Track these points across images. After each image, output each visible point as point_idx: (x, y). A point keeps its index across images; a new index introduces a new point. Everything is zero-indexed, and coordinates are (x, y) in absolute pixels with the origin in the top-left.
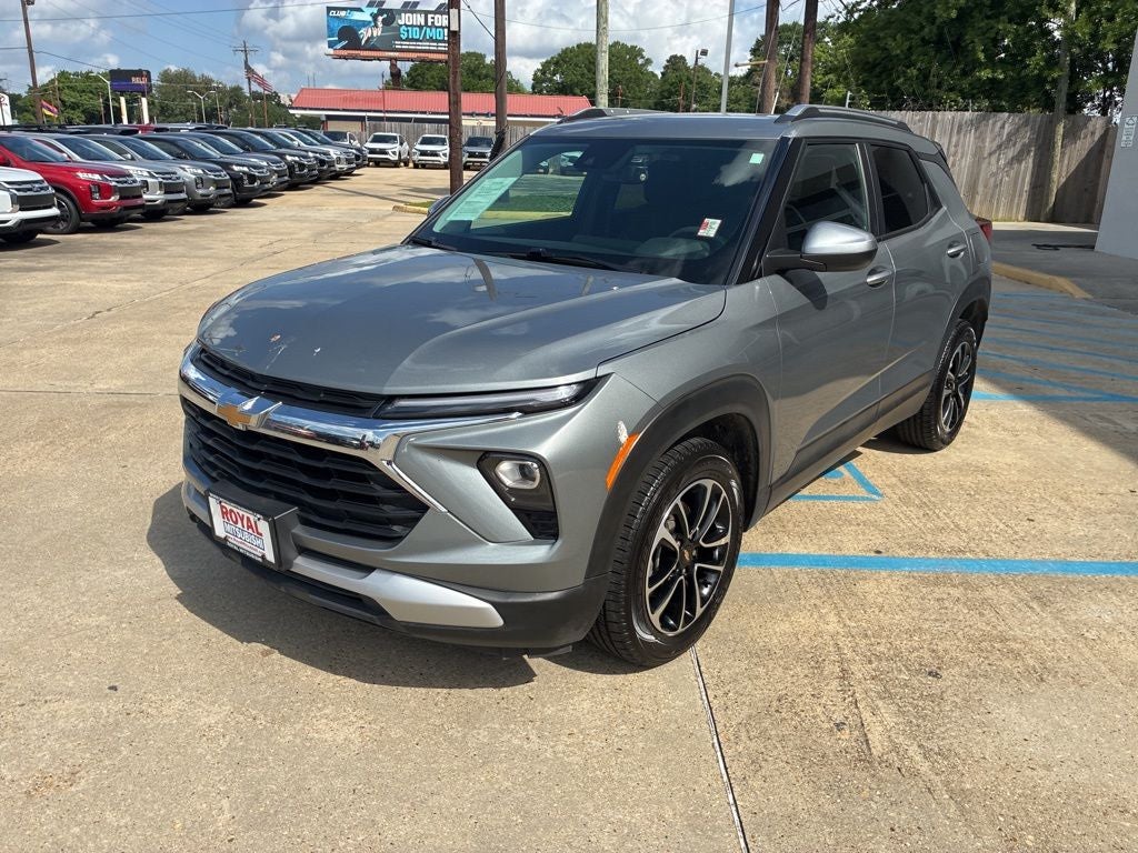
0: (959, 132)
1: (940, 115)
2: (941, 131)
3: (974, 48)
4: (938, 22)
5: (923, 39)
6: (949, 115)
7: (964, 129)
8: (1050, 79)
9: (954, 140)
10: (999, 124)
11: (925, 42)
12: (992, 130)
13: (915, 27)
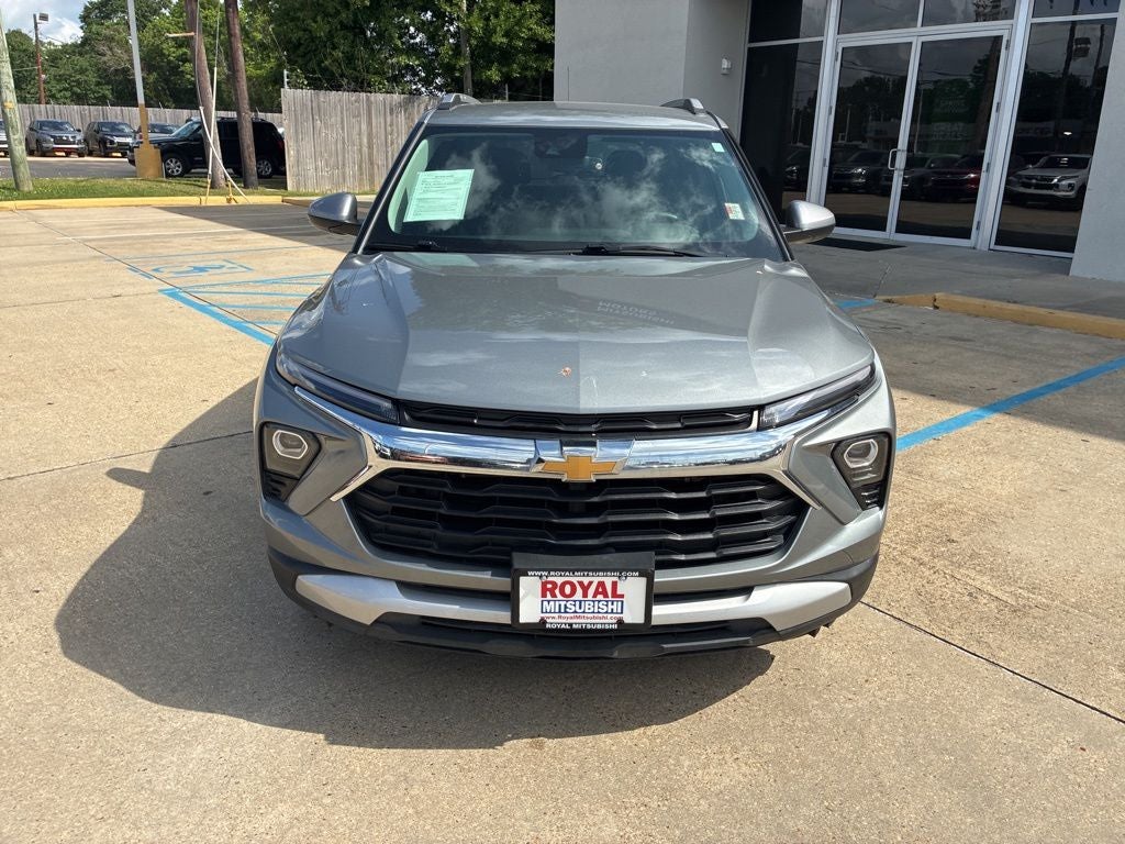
0: (391, 114)
1: (372, 96)
2: (376, 115)
3: (390, 34)
4: (352, 8)
5: (341, 23)
6: (380, 97)
7: (395, 112)
8: (458, 67)
9: (388, 119)
10: (423, 107)
11: (344, 26)
12: (418, 111)
13: (332, 11)
